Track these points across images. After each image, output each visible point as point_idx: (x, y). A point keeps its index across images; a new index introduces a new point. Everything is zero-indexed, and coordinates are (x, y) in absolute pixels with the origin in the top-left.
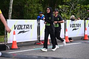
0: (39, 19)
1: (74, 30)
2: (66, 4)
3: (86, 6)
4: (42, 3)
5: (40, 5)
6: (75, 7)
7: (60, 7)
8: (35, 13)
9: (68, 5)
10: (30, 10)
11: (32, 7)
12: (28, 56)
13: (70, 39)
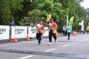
0: (11, 25)
1: (33, 32)
2: (29, 17)
3: (41, 18)
4: (13, 15)
5: (12, 16)
6: (34, 19)
7: (25, 18)
8: (8, 21)
9: (30, 17)
10: (5, 19)
11: (7, 17)
12: (2, 49)
13: (31, 38)
